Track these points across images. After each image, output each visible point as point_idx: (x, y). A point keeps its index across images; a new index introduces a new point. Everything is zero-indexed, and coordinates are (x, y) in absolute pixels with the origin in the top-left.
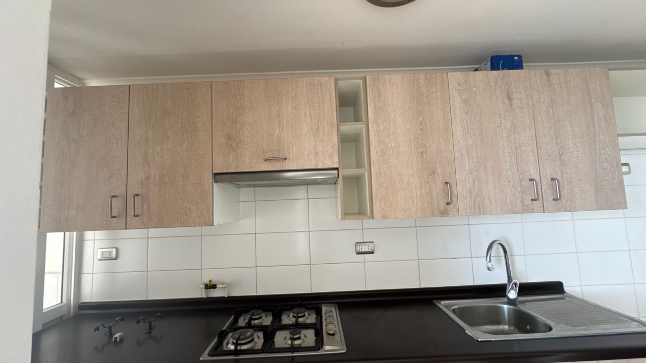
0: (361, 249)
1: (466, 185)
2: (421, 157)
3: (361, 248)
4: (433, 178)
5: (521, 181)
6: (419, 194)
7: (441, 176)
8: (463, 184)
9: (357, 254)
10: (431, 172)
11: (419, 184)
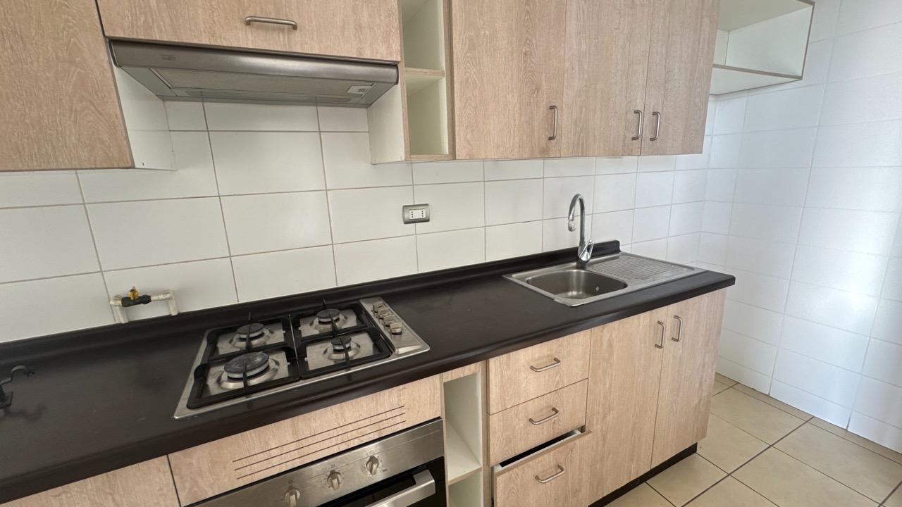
0: (411, 216)
1: (572, 112)
2: (525, 61)
3: (411, 213)
4: (537, 97)
5: (627, 113)
6: (517, 122)
7: (545, 96)
8: (570, 111)
9: (406, 223)
10: (534, 88)
11: (518, 105)
